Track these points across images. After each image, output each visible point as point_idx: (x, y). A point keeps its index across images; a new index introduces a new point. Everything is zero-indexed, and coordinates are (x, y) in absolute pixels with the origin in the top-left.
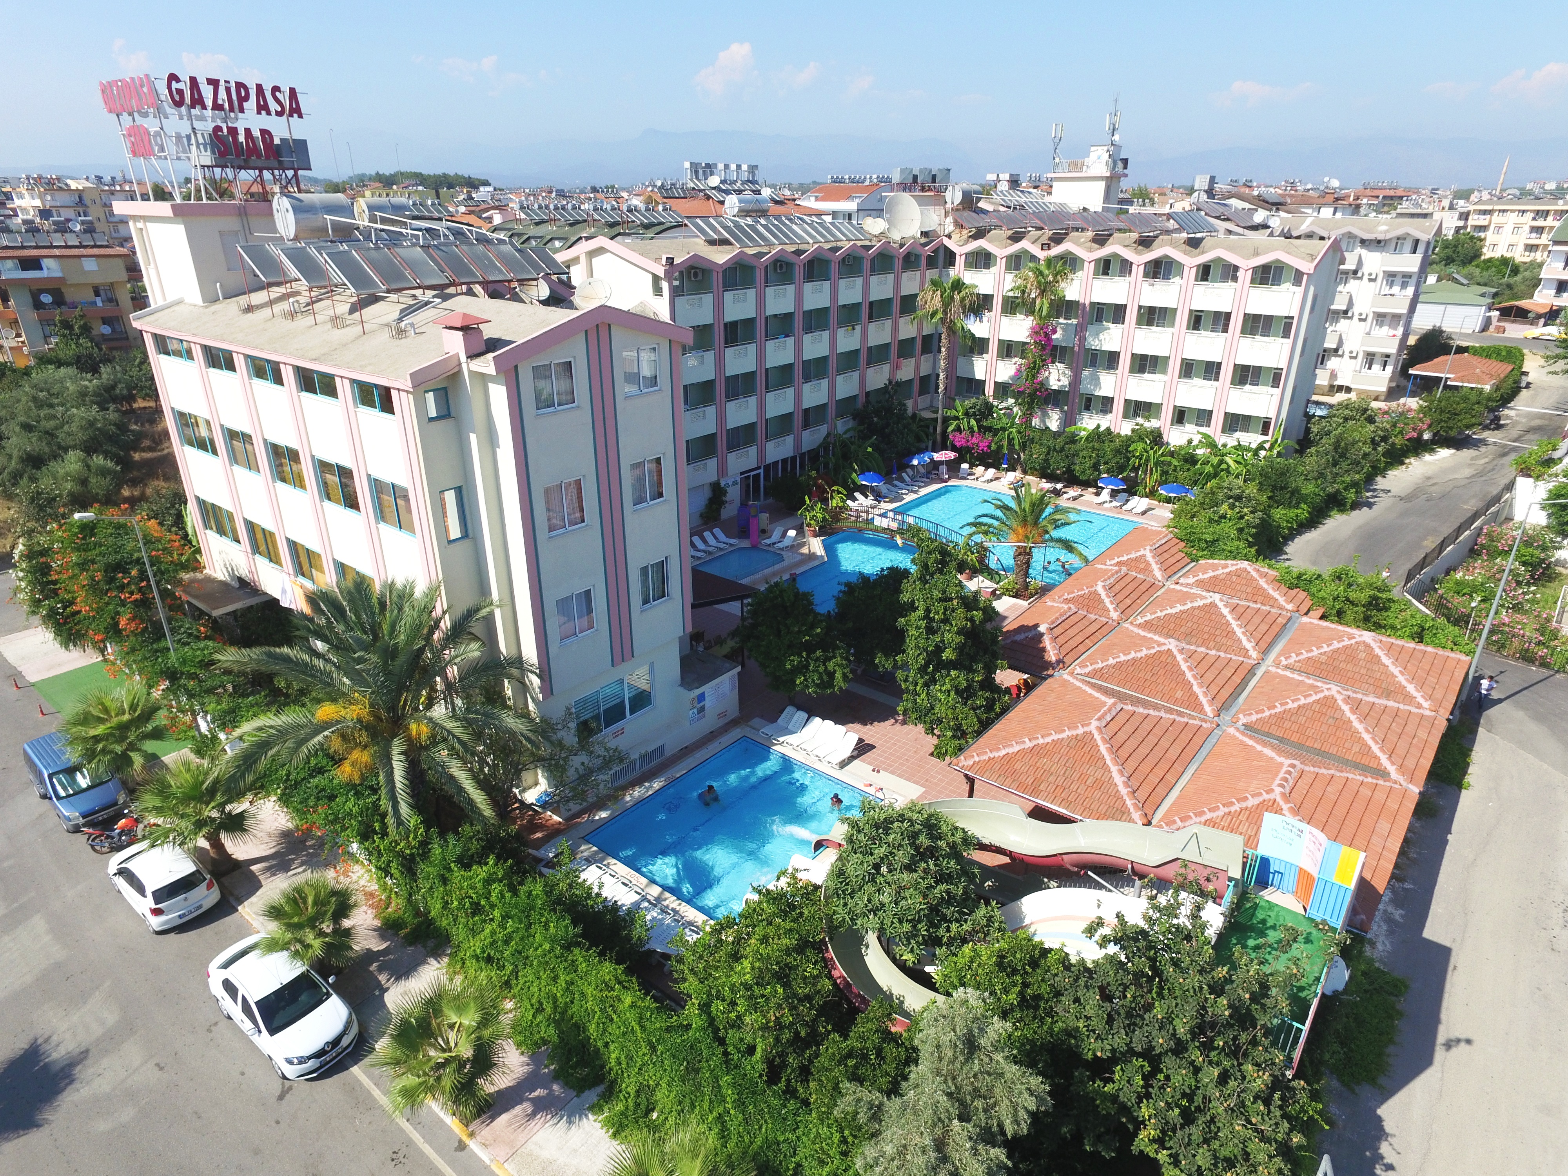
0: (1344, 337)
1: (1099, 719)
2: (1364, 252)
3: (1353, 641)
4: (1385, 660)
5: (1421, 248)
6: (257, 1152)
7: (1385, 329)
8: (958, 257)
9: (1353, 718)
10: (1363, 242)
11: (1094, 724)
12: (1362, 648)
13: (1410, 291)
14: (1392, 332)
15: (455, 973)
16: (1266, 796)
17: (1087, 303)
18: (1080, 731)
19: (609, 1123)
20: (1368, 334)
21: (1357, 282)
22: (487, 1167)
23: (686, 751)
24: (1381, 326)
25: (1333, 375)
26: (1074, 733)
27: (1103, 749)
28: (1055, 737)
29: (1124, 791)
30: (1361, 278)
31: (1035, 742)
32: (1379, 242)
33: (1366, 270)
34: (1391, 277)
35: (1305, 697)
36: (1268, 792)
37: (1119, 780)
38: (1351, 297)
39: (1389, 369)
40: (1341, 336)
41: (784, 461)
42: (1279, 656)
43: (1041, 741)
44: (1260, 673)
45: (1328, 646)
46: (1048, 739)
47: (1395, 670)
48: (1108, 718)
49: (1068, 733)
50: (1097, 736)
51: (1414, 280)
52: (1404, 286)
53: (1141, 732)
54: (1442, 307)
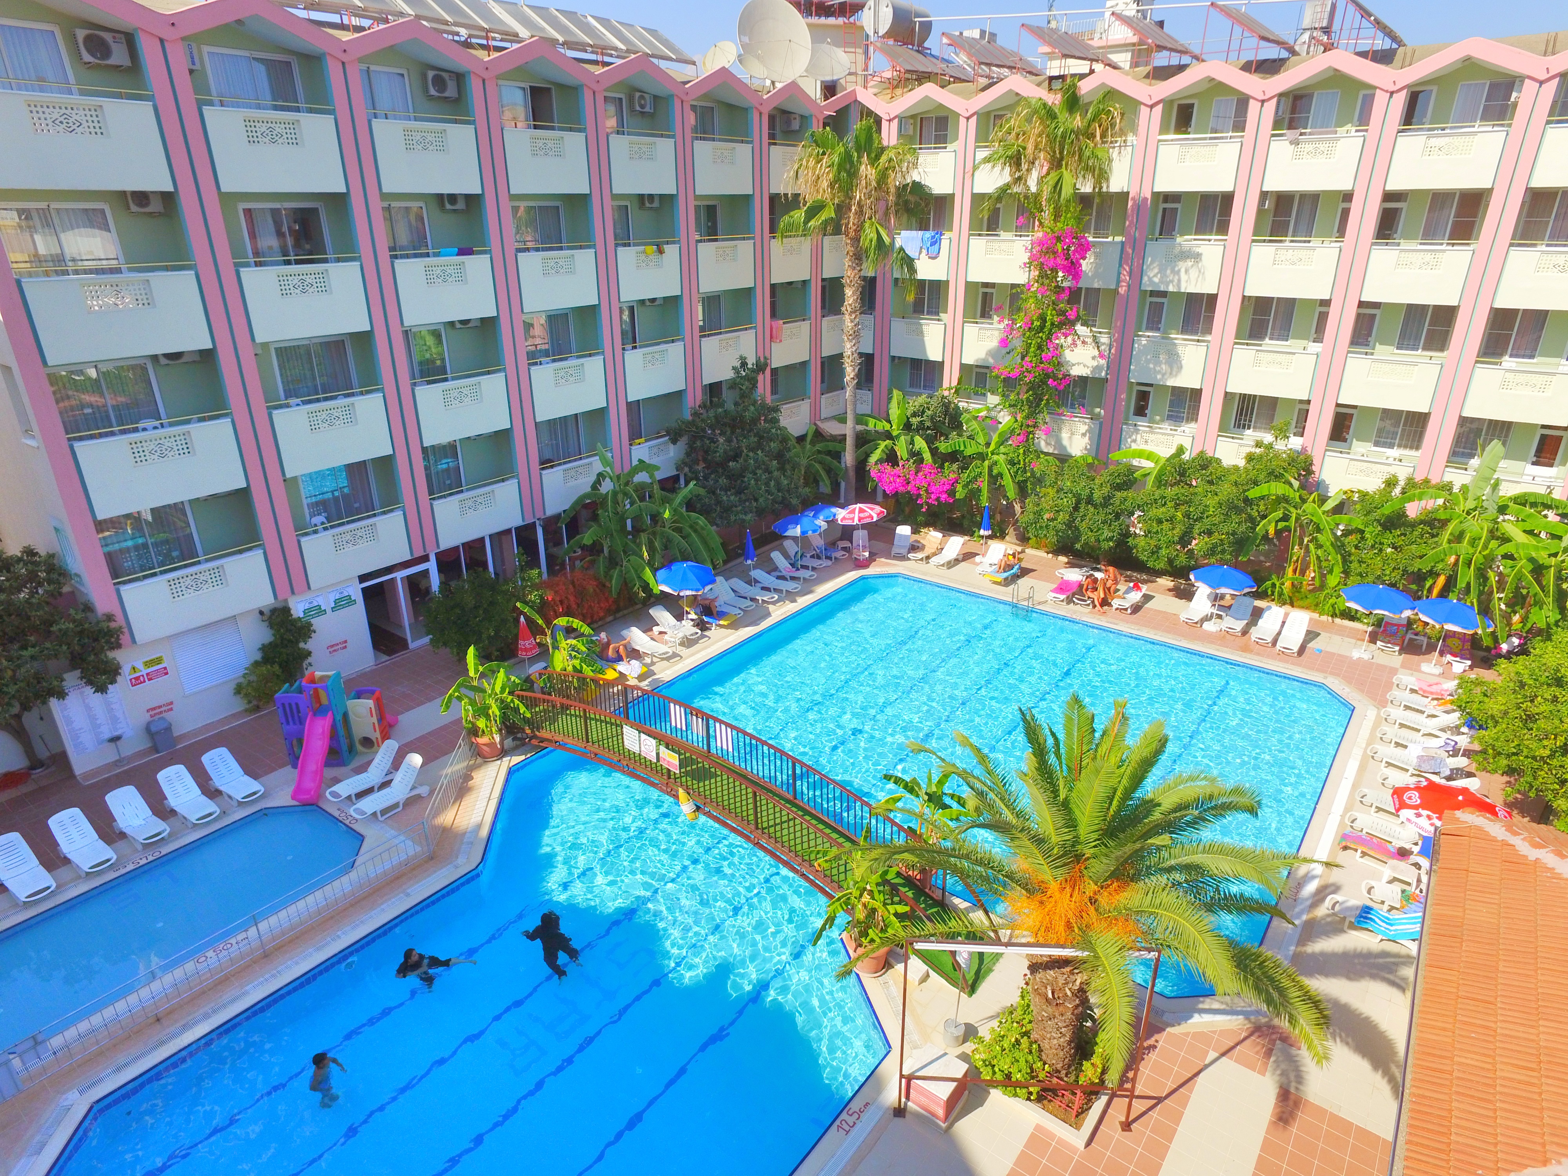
17: (1149, 196)
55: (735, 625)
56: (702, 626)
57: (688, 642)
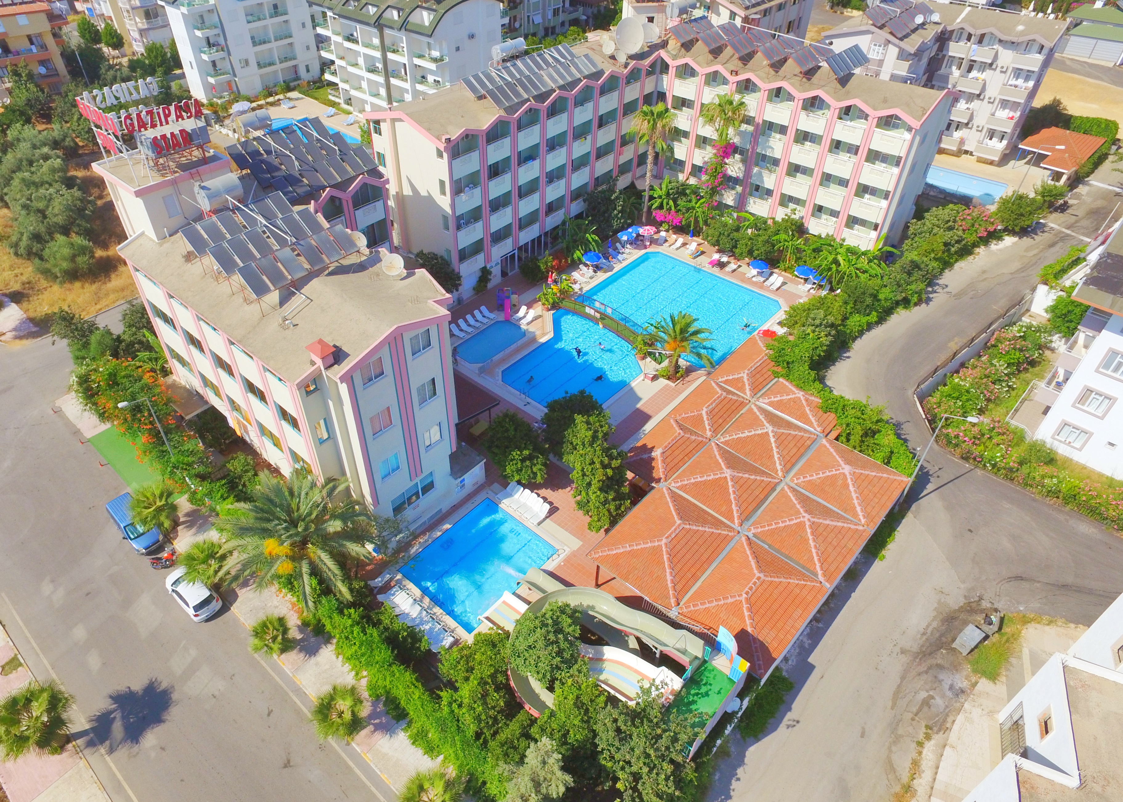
0: (975, 114)
1: (667, 538)
2: (1000, 49)
3: (838, 472)
4: (851, 488)
5: (1045, 51)
6: (263, 740)
7: (1007, 111)
8: (670, 68)
9: (811, 537)
10: (1000, 41)
11: (664, 541)
12: (842, 477)
13: (1031, 84)
14: (1011, 114)
15: (339, 654)
16: (738, 598)
17: (761, 122)
18: (656, 544)
19: (410, 737)
20: (993, 115)
21: (992, 71)
22: (359, 754)
23: (455, 508)
24: (1004, 109)
25: (962, 142)
26: (653, 545)
27: (665, 557)
28: (643, 546)
29: (670, 585)
30: (995, 70)
31: (631, 548)
32: (1013, 43)
33: (1000, 63)
34: (1018, 73)
35: (789, 520)
36: (739, 596)
37: (669, 578)
38: (985, 85)
39: (1005, 142)
40: (972, 114)
41: (533, 241)
42: (793, 477)
43: (635, 548)
44: (779, 489)
45: (823, 473)
46: (639, 547)
47: (854, 495)
48: (673, 536)
49: (649, 545)
50: (664, 549)
51: (1035, 76)
52: (1027, 79)
53: (691, 544)
54: (1095, 41)
55: (605, 272)
56: (595, 272)
57: (591, 278)
